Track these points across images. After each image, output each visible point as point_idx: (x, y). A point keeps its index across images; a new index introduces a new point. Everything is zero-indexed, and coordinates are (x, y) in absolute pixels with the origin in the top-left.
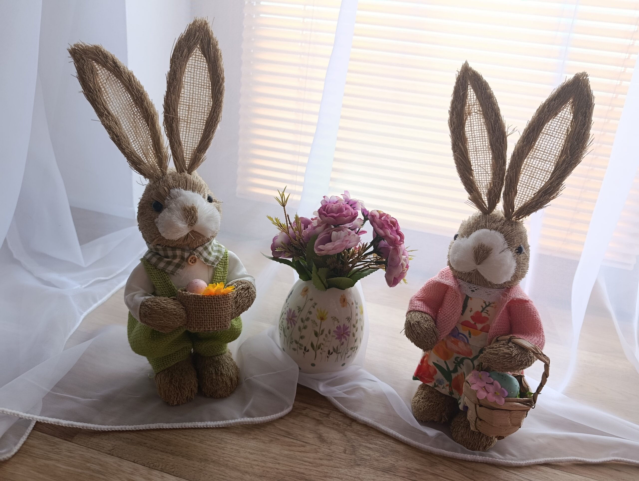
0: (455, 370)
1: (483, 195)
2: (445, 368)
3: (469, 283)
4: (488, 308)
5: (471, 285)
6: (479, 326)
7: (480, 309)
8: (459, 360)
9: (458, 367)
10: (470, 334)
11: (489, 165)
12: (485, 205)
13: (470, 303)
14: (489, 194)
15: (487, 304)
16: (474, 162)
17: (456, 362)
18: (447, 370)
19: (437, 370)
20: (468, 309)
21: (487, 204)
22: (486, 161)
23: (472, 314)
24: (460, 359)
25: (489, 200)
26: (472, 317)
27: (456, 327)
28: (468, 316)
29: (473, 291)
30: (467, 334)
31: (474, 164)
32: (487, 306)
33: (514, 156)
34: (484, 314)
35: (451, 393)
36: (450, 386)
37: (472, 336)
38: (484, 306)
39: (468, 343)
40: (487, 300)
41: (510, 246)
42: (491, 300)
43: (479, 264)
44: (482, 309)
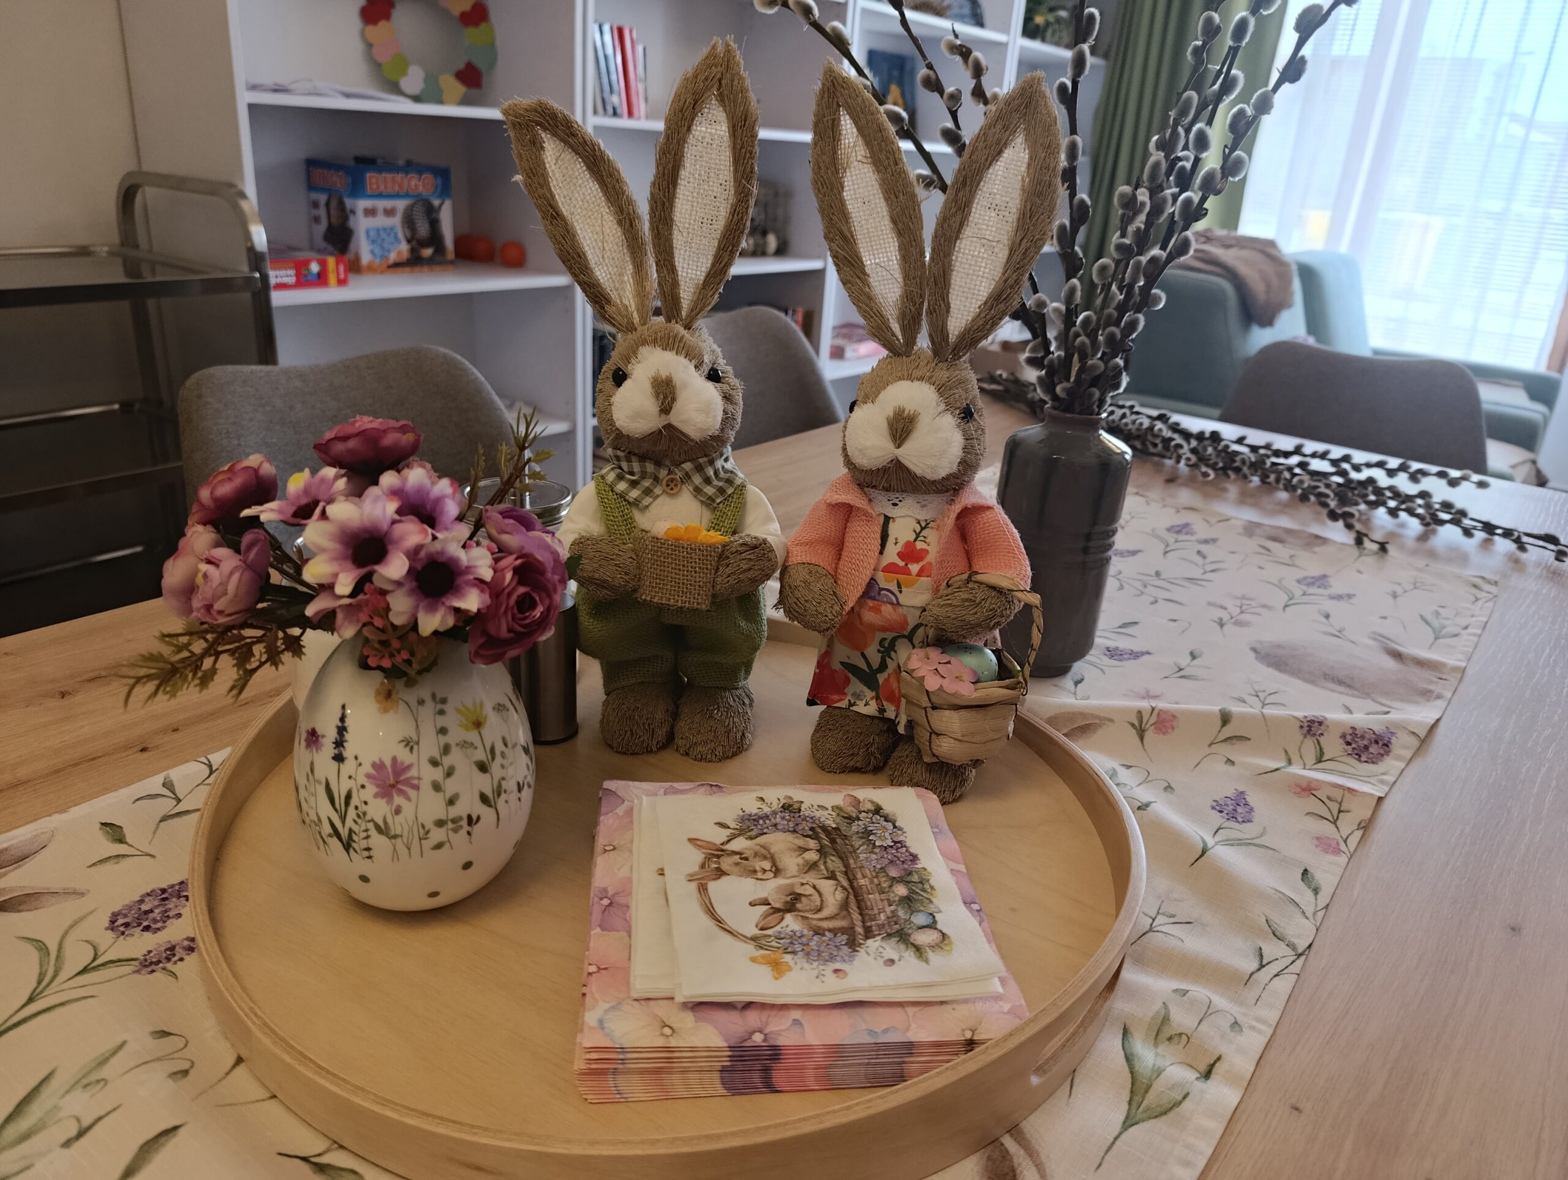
0: (883, 666)
1: (891, 321)
3: (887, 490)
4: (924, 533)
5: (890, 494)
6: (914, 568)
7: (912, 537)
8: (886, 645)
9: (888, 660)
10: (899, 586)
11: (895, 262)
12: (898, 340)
13: (893, 528)
14: (902, 318)
15: (923, 524)
16: (868, 258)
17: (882, 649)
18: (868, 671)
21: (900, 337)
22: (889, 254)
23: (899, 548)
24: (888, 641)
25: (903, 329)
26: (900, 555)
27: (872, 579)
28: (892, 555)
29: (895, 505)
30: (893, 587)
31: (869, 262)
32: (923, 529)
33: (936, 237)
34: (919, 545)
35: (882, 710)
36: (877, 698)
37: (903, 589)
38: (918, 529)
39: (898, 603)
40: (921, 518)
41: (949, 406)
42: (928, 517)
43: (899, 447)
44: (914, 536)
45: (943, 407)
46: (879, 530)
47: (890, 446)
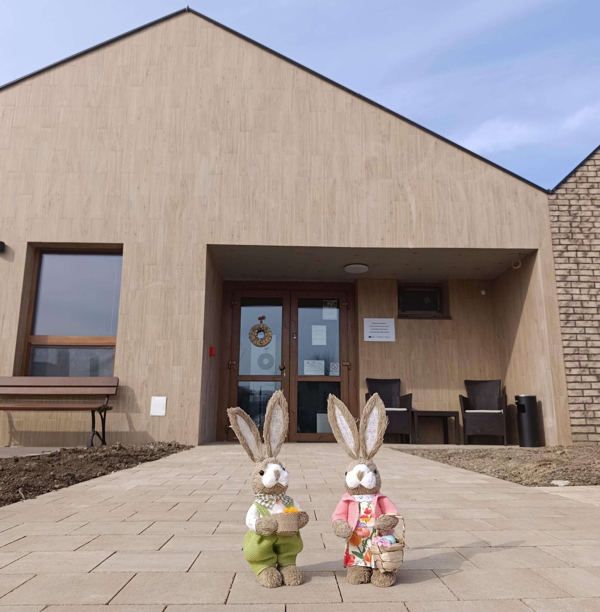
0: (364, 550)
2: (359, 552)
3: (358, 495)
4: (370, 505)
6: (369, 516)
7: (367, 507)
8: (364, 543)
9: (365, 548)
10: (366, 522)
13: (362, 506)
14: (355, 450)
15: (369, 503)
18: (360, 553)
19: (355, 556)
20: (361, 509)
21: (355, 455)
23: (364, 510)
24: (365, 541)
26: (365, 512)
27: (358, 521)
28: (363, 513)
29: (361, 498)
30: (365, 522)
32: (369, 504)
34: (369, 509)
35: (366, 564)
36: (364, 560)
37: (367, 522)
38: (368, 504)
39: (367, 527)
40: (369, 501)
41: (371, 470)
42: (370, 500)
43: (360, 481)
44: (367, 506)
45: (369, 470)
46: (358, 506)
47: (359, 481)
